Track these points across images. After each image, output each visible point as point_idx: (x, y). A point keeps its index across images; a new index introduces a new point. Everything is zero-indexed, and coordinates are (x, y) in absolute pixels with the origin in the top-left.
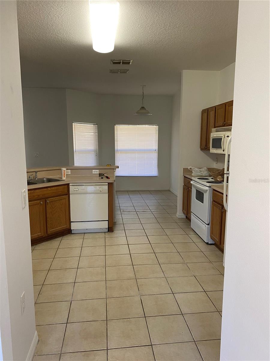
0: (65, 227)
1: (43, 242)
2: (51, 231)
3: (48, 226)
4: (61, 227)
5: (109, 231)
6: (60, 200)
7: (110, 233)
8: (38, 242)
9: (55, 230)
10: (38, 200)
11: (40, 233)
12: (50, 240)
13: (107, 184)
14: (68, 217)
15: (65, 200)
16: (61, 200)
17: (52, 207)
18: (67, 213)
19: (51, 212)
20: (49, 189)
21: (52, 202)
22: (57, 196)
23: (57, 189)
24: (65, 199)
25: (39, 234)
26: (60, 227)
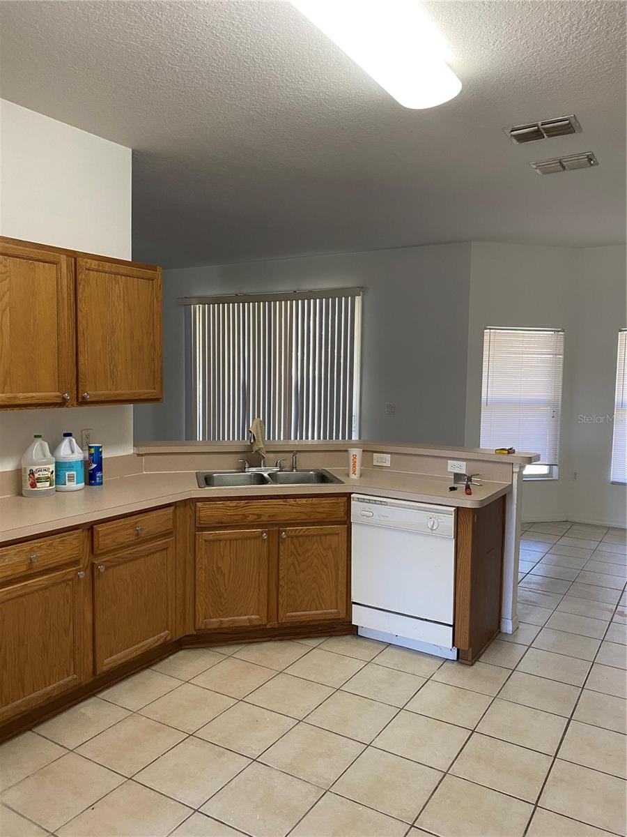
0: (332, 613)
1: (269, 641)
2: (291, 615)
3: (281, 600)
4: (320, 612)
5: (460, 660)
6: (320, 535)
7: (461, 667)
8: (256, 638)
9: (304, 615)
10: (258, 526)
11: (258, 616)
12: (290, 640)
13: (453, 509)
14: (343, 588)
15: (336, 537)
16: (326, 535)
17: (297, 551)
18: (342, 573)
19: (294, 565)
20: (291, 501)
21: (297, 537)
22: (313, 524)
23: (312, 504)
24: (338, 534)
25: (253, 617)
26: (317, 612)
